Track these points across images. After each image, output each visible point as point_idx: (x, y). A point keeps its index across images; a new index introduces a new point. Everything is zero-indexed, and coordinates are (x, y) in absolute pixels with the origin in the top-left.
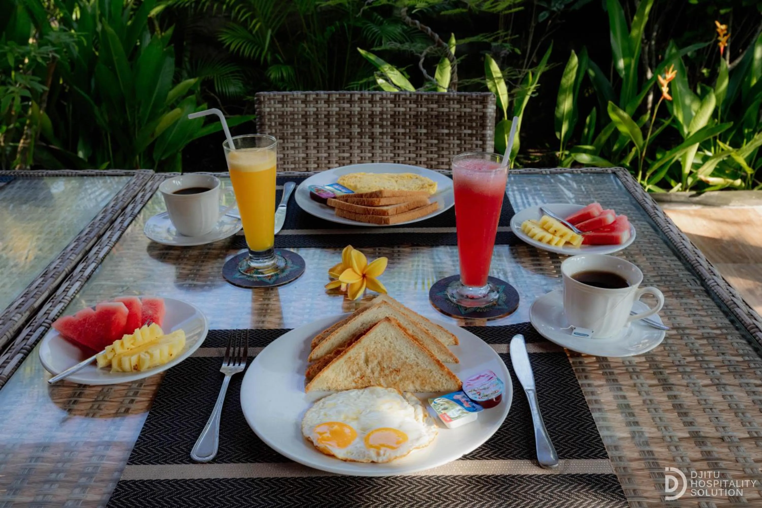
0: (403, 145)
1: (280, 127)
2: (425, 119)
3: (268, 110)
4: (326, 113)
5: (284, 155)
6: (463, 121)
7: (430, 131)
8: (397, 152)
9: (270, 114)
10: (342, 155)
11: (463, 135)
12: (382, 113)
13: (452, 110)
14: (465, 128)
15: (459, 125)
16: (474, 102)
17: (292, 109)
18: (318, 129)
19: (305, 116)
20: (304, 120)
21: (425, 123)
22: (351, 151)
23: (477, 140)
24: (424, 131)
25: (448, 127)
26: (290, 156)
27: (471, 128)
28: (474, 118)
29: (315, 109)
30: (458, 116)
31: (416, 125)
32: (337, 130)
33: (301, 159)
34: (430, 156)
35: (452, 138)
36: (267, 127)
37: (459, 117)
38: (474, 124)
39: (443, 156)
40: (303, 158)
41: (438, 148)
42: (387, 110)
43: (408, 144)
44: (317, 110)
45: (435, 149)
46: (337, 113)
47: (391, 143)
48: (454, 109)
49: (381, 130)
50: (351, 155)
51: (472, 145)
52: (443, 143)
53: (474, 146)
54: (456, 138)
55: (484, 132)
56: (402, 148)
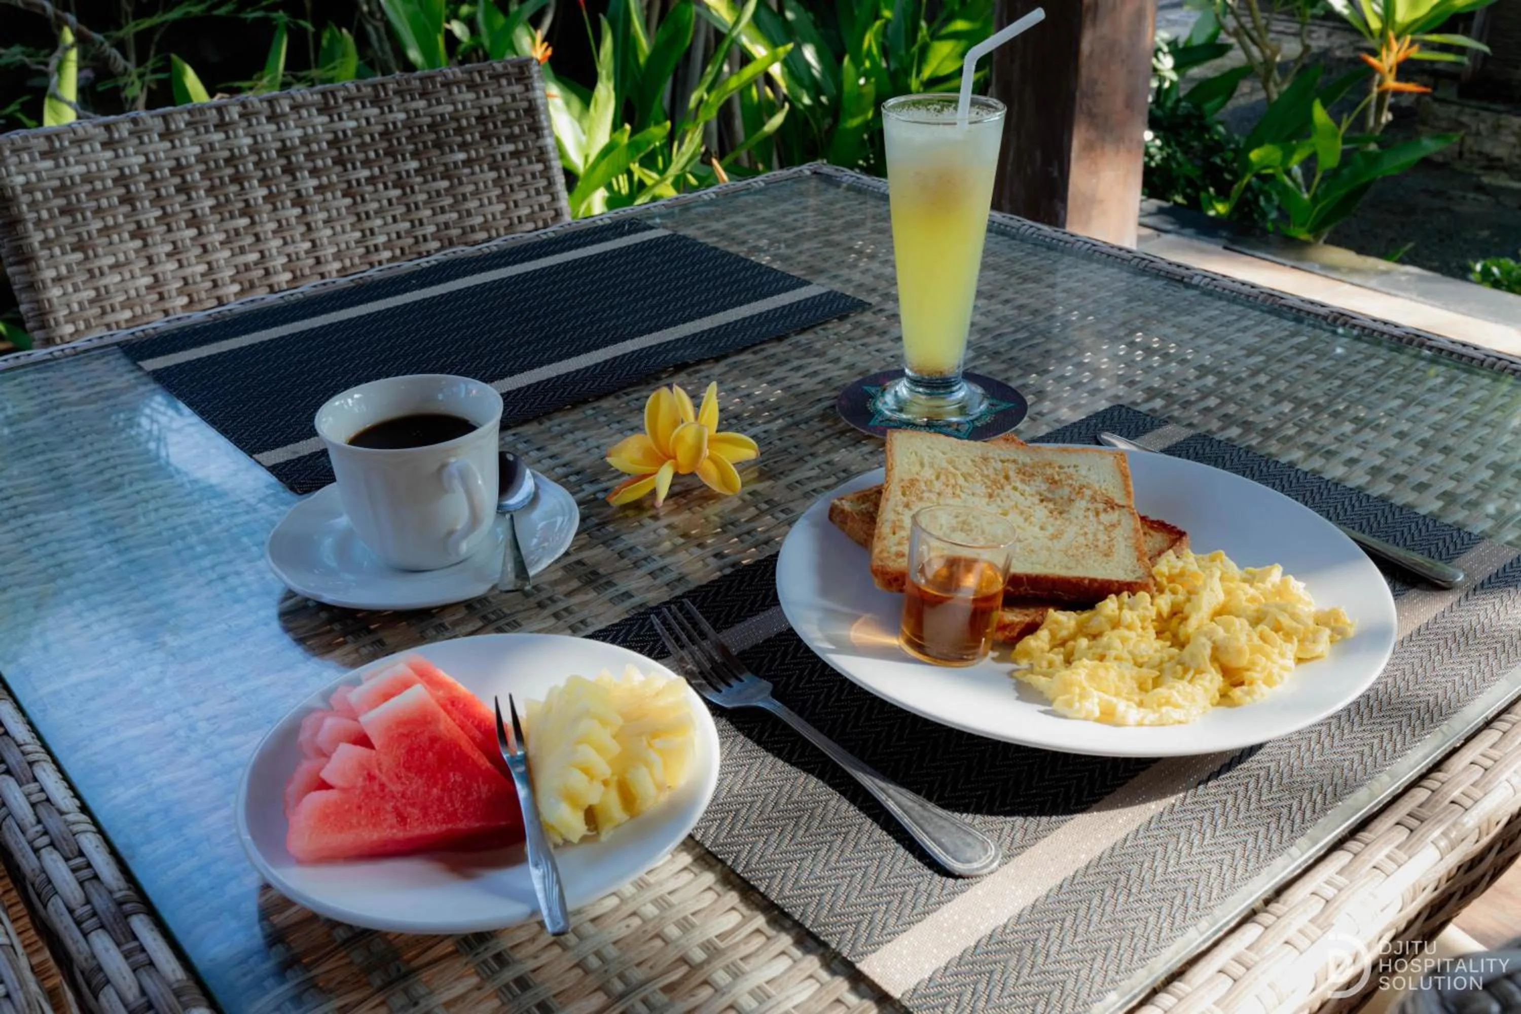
0: (375, 205)
1: (67, 220)
2: (407, 138)
3: (20, 179)
4: (172, 163)
5: (97, 289)
6: (491, 126)
7: (425, 163)
8: (367, 225)
9: (28, 188)
10: (241, 260)
11: (499, 158)
12: (305, 141)
13: (460, 106)
14: (500, 142)
15: (486, 136)
16: (504, 82)
17: (82, 169)
18: (163, 208)
19: (122, 179)
20: (122, 191)
21: (411, 147)
22: (261, 246)
23: (530, 162)
24: (414, 165)
25: (464, 146)
26: (112, 289)
27: (511, 138)
28: (513, 115)
29: (142, 159)
30: (477, 118)
31: (390, 152)
32: (211, 202)
33: (143, 291)
34: (442, 218)
35: (477, 169)
36: (30, 226)
37: (481, 119)
38: (517, 130)
39: (469, 213)
40: (149, 288)
41: (454, 196)
42: (315, 131)
43: (385, 202)
44: (148, 161)
45: (448, 201)
46: (200, 159)
47: (347, 208)
48: (463, 103)
49: (314, 182)
50: (263, 255)
51: (523, 175)
52: (461, 183)
53: (528, 177)
54: (486, 167)
55: (540, 143)
56: (376, 212)
